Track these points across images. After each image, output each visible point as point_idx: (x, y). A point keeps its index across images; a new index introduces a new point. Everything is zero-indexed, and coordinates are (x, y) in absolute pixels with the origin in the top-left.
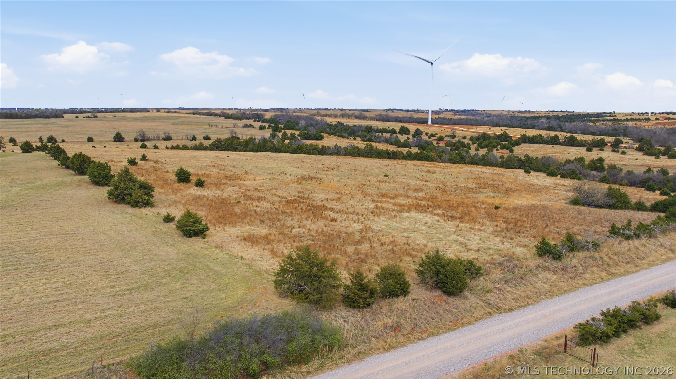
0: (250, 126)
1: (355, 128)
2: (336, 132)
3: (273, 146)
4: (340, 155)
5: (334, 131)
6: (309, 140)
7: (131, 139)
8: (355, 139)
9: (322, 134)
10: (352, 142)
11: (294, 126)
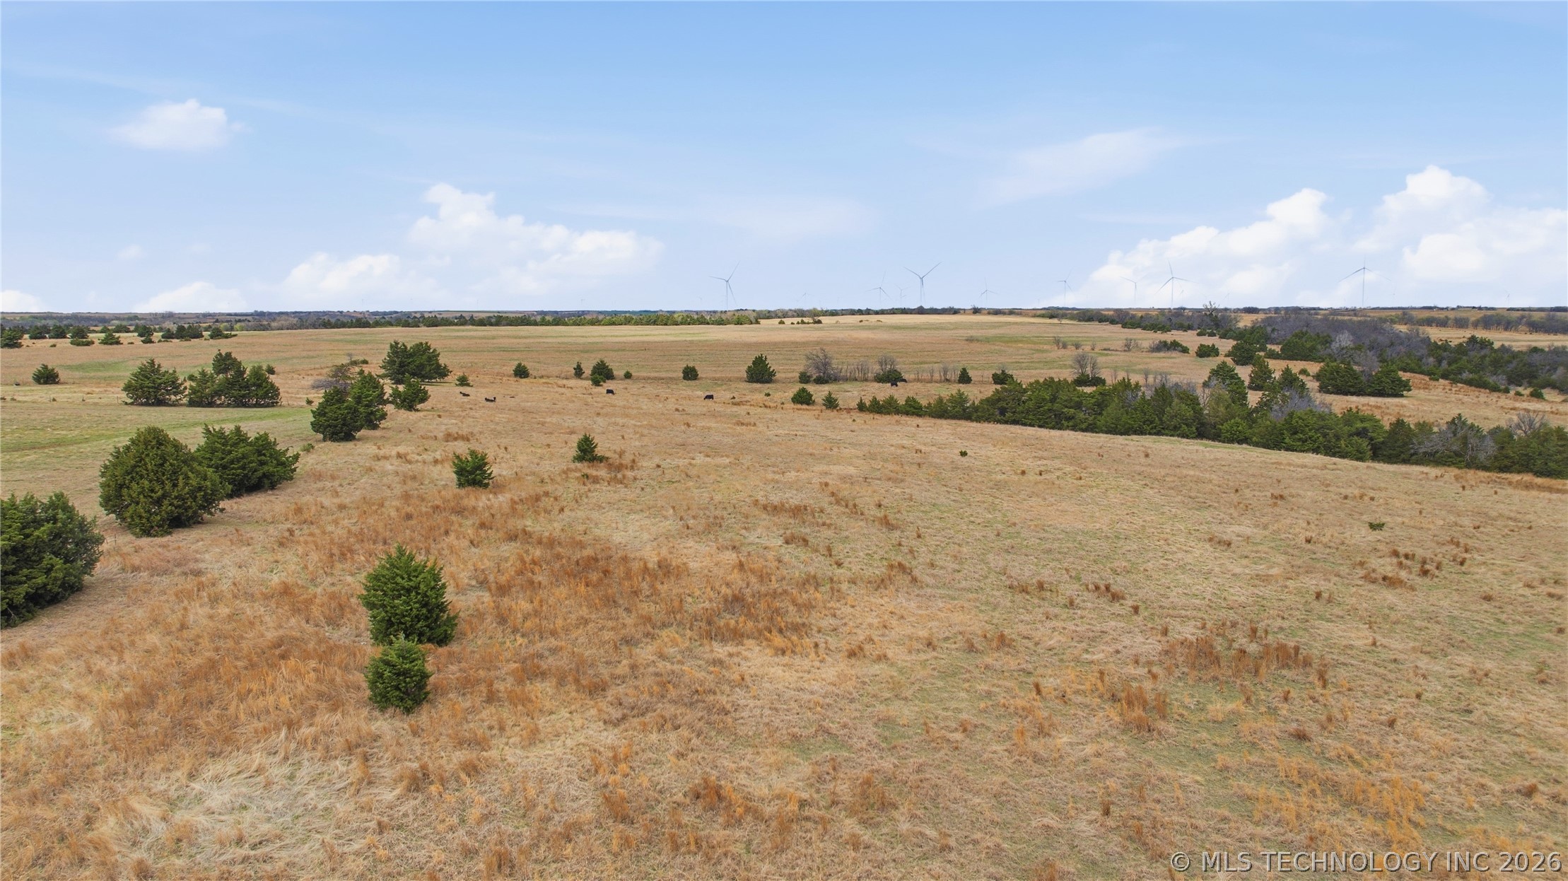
0: (1175, 346)
1: (1536, 357)
2: (1460, 371)
3: (1189, 414)
4: (1473, 464)
5: (1454, 367)
6: (1352, 394)
7: (790, 375)
8: (1537, 395)
9: (1404, 376)
10: (1525, 405)
11: (1313, 348)
